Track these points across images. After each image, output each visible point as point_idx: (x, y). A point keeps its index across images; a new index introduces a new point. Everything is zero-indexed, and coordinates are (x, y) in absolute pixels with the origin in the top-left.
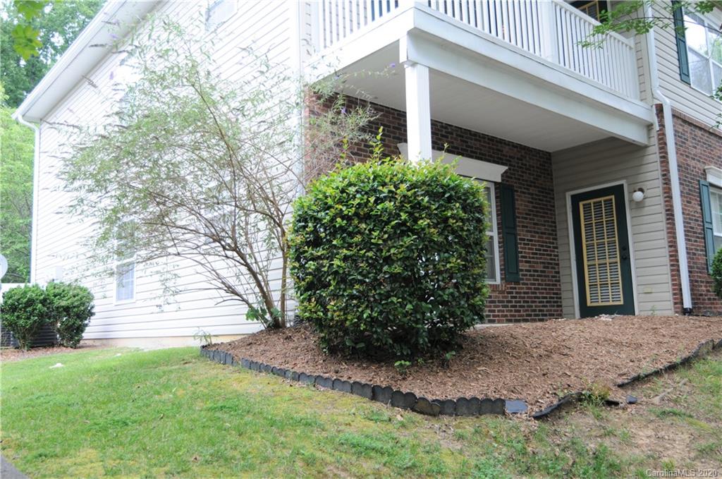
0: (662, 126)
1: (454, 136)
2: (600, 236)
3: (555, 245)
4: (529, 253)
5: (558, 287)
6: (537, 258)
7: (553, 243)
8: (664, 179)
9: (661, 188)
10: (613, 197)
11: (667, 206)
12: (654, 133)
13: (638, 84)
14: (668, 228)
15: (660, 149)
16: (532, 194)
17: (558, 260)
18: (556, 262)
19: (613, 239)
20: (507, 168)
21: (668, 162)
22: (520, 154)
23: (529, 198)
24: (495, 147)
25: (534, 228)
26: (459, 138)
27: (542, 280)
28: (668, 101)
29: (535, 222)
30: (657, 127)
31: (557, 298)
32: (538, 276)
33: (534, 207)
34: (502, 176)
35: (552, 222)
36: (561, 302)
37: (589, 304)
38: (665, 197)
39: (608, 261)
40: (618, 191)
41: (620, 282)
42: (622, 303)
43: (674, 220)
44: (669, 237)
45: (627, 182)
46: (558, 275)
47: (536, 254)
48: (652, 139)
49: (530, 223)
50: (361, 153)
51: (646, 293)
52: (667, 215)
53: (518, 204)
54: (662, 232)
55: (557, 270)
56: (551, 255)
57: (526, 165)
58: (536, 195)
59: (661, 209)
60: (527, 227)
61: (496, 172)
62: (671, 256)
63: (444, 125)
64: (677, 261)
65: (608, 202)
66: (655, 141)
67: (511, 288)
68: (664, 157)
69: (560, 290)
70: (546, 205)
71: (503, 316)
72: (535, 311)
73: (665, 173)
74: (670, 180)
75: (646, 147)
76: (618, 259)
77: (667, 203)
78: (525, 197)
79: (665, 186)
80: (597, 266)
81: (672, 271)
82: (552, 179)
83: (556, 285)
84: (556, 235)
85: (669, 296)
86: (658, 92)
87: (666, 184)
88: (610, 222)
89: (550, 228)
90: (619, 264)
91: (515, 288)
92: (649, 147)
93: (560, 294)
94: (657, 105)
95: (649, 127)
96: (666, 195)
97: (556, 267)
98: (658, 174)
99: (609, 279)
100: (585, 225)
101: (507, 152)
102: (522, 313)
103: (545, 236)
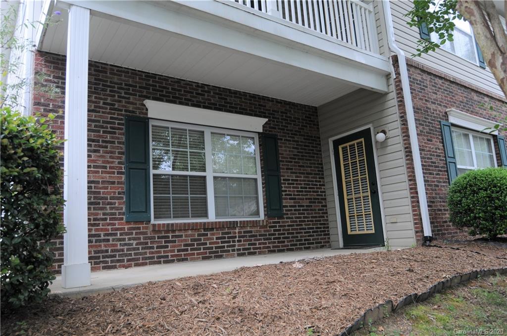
0: (398, 74)
1: (212, 94)
2: (355, 175)
3: (322, 183)
4: (294, 191)
5: (326, 218)
6: (302, 195)
7: (320, 182)
8: (402, 121)
9: (400, 129)
10: (363, 139)
11: (405, 144)
12: (392, 81)
13: (377, 40)
14: (407, 164)
15: (398, 94)
16: (298, 141)
17: (325, 195)
18: (324, 197)
19: (365, 176)
20: (267, 120)
21: (404, 106)
22: (284, 109)
23: (294, 145)
24: (257, 103)
25: (300, 170)
26: (217, 96)
27: (308, 214)
28: (402, 52)
29: (301, 164)
30: (394, 76)
31: (324, 228)
32: (303, 210)
33: (298, 152)
34: (264, 126)
35: (318, 164)
36: (328, 231)
37: (349, 232)
38: (404, 137)
39: (361, 195)
40: (366, 134)
41: (371, 213)
42: (373, 232)
43: (411, 156)
44: (408, 172)
45: (373, 126)
46: (325, 208)
47: (302, 191)
48: (391, 87)
49: (295, 166)
50: (98, 109)
51: (392, 223)
52: (406, 152)
53: (282, 150)
54: (402, 168)
55: (324, 204)
56: (318, 192)
57: (290, 117)
58: (301, 142)
59: (401, 147)
60: (292, 169)
61: (257, 124)
62: (411, 189)
63: (200, 85)
64: (417, 193)
65: (359, 144)
66: (393, 88)
67: (274, 223)
68: (401, 101)
69: (327, 220)
70: (312, 150)
71: (264, 248)
72: (301, 240)
73: (403, 115)
74: (406, 121)
75: (386, 94)
76: (369, 193)
77: (406, 142)
78: (289, 144)
79: (403, 126)
80: (354, 200)
81: (412, 202)
82: (318, 128)
83: (323, 217)
84: (323, 174)
85: (411, 225)
86: (394, 45)
87: (404, 124)
88: (361, 161)
89: (317, 169)
90: (370, 197)
91: (279, 222)
92: (389, 93)
93: (328, 224)
94: (393, 57)
95: (388, 76)
96: (404, 134)
97: (323, 201)
98: (396, 117)
99: (363, 211)
100: (344, 165)
101: (270, 107)
102: (286, 243)
103: (310, 176)
